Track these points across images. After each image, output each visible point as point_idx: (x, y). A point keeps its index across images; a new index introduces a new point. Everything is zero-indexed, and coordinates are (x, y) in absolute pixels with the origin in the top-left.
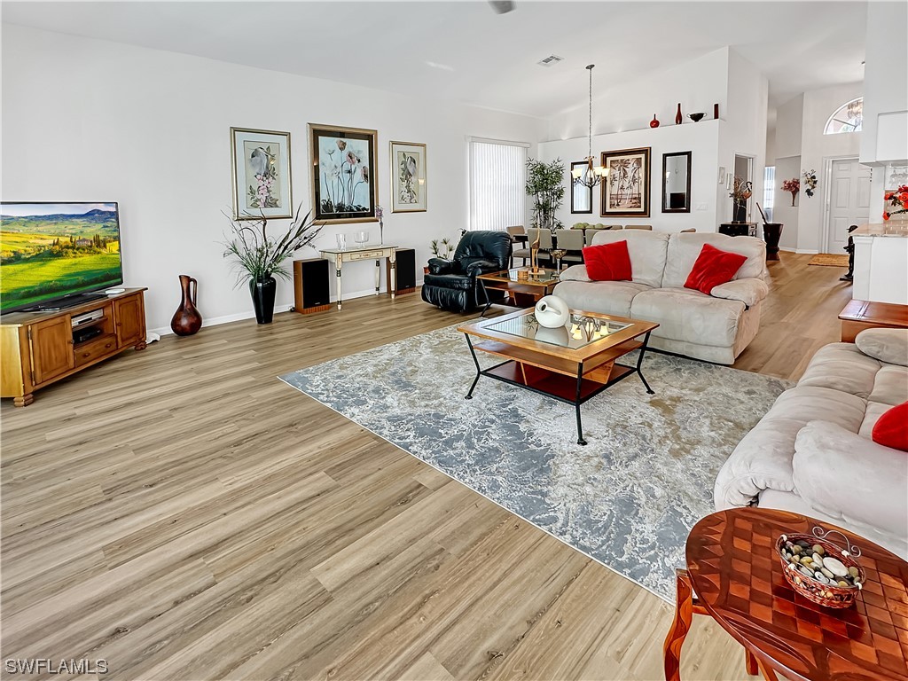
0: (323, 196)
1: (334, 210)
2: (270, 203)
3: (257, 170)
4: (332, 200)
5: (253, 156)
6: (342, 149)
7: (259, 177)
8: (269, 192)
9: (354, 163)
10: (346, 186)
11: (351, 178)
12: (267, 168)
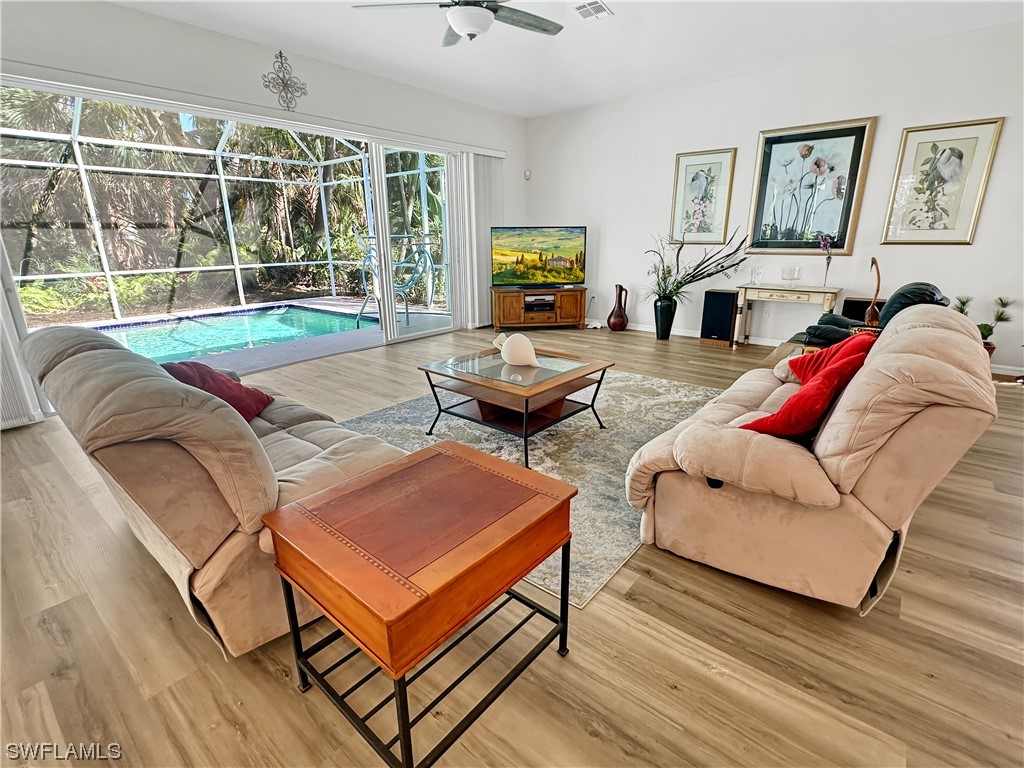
0: (768, 219)
1: (779, 237)
2: (703, 228)
3: (695, 194)
4: (778, 224)
5: (693, 180)
6: (804, 157)
7: (696, 201)
8: (703, 216)
9: (821, 173)
10: (803, 205)
11: (813, 196)
12: (706, 191)
